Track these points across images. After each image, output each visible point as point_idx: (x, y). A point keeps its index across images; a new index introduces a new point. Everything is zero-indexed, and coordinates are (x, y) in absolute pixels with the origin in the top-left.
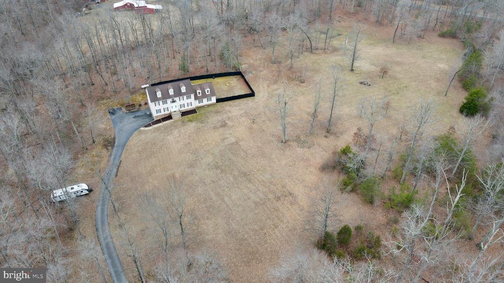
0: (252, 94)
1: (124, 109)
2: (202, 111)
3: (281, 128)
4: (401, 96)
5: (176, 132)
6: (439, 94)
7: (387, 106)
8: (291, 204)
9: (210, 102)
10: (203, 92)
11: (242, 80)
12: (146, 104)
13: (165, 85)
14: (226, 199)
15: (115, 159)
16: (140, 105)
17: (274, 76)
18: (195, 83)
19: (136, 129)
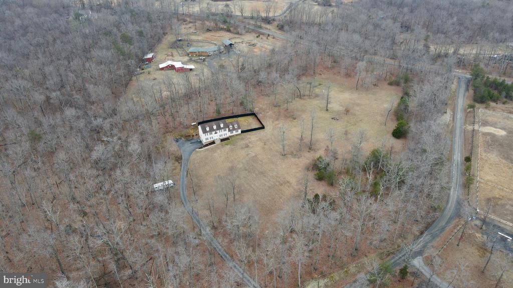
0: (263, 128)
1: (183, 139)
2: (233, 139)
3: (281, 147)
4: (357, 126)
5: (219, 151)
6: (381, 124)
7: (346, 133)
8: (289, 187)
9: (237, 133)
10: (233, 127)
11: (255, 119)
12: (197, 135)
13: (211, 123)
14: (252, 186)
15: (184, 167)
16: (193, 136)
17: (276, 115)
18: (228, 121)
19: (194, 150)
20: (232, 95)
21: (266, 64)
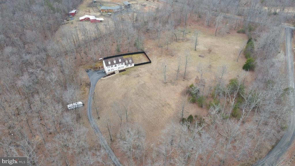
0: (150, 62)
1: (92, 70)
2: (128, 70)
3: (163, 77)
4: (217, 62)
5: (117, 80)
6: (234, 60)
7: (210, 67)
8: (169, 108)
9: (131, 66)
10: (129, 62)
11: (145, 55)
12: (103, 67)
13: (112, 59)
14: (142, 107)
15: (91, 92)
16: (100, 68)
17: (159, 53)
18: (124, 57)
19: (99, 79)
20: (128, 39)
21: (152, 18)
